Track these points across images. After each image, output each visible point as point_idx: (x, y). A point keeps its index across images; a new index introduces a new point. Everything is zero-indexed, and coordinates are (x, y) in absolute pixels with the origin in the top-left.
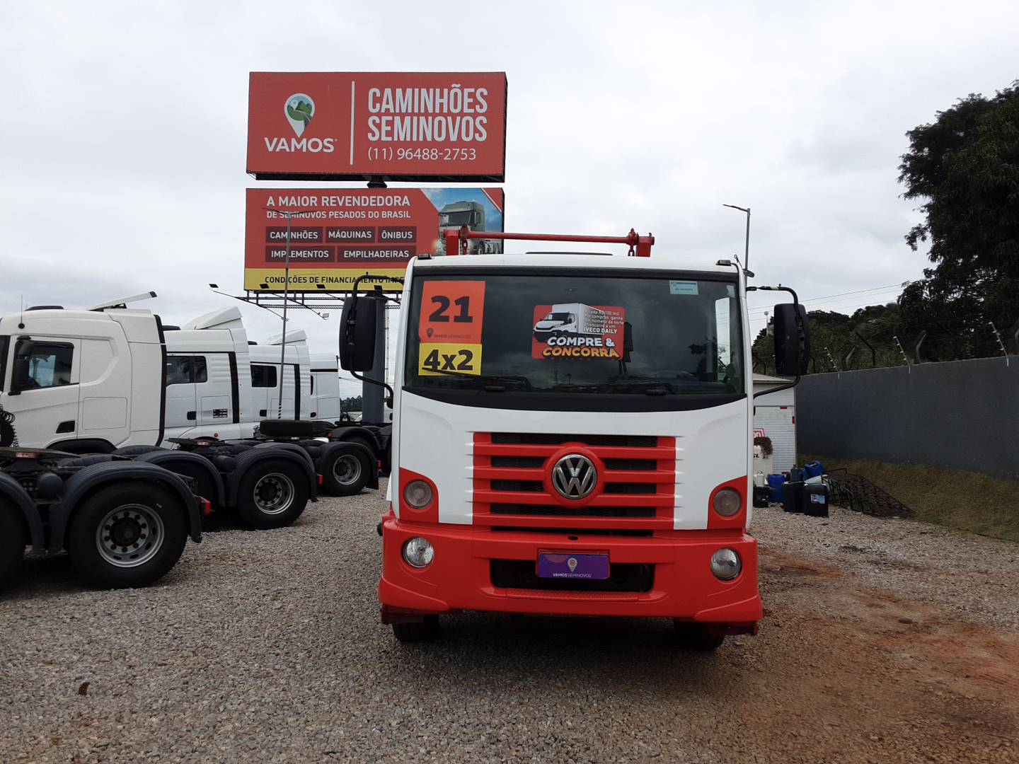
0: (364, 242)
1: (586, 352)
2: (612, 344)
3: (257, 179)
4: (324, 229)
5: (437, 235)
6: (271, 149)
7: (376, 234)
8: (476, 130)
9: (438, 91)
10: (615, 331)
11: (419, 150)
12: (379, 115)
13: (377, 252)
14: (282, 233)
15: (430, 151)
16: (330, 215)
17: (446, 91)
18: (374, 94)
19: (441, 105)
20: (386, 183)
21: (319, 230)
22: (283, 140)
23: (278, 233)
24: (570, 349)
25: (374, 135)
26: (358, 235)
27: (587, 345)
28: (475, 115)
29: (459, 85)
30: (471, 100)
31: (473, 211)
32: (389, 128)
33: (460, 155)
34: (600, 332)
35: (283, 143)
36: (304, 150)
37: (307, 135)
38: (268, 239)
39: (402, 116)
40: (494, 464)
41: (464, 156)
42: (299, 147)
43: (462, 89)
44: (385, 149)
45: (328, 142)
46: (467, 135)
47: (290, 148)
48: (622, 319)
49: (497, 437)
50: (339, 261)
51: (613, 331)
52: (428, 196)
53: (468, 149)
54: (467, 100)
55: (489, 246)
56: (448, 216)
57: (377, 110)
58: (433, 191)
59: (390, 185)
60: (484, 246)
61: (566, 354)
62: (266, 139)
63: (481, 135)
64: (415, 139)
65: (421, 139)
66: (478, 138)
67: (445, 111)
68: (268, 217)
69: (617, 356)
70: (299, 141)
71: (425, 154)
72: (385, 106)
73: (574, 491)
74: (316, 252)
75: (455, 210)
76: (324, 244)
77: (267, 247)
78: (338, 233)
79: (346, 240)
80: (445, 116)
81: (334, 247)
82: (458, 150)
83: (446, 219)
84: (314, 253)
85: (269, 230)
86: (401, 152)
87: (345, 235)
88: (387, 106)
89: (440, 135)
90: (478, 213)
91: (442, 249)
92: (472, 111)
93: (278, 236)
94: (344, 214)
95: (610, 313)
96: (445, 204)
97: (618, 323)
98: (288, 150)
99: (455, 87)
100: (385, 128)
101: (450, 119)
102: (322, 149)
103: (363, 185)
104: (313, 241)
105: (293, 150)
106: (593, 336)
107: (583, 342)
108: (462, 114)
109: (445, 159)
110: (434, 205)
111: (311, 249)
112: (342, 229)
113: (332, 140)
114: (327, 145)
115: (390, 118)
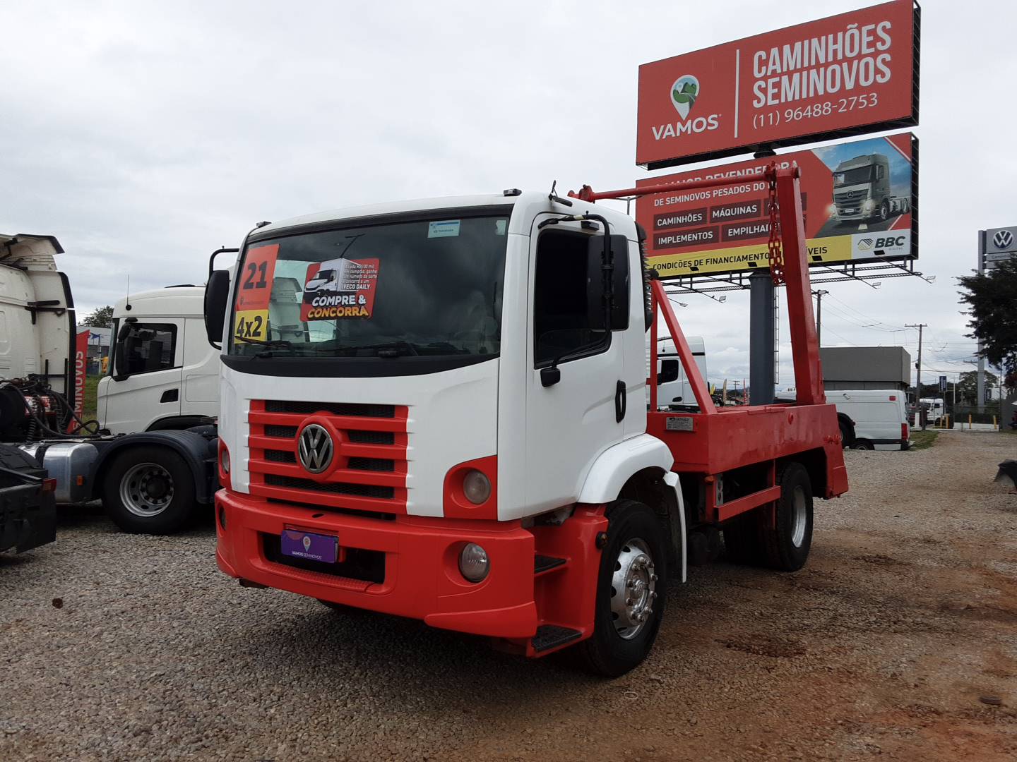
0: (748, 217)
1: (340, 312)
2: (364, 302)
3: (649, 169)
4: (708, 209)
5: (832, 198)
6: (658, 137)
7: (762, 206)
8: (877, 71)
9: (831, 37)
10: (368, 286)
11: (809, 107)
12: (765, 78)
13: (763, 226)
14: (668, 219)
15: (822, 106)
16: (714, 194)
17: (840, 35)
18: (760, 57)
19: (835, 52)
20: (774, 150)
21: (702, 211)
22: (669, 126)
23: (665, 220)
24: (329, 309)
25: (759, 102)
26: (742, 210)
27: (343, 304)
28: (875, 55)
29: (856, 25)
30: (871, 38)
31: (873, 166)
32: (776, 91)
33: (858, 103)
34: (355, 289)
35: (669, 129)
36: (689, 132)
37: (691, 116)
38: (656, 227)
39: (790, 74)
40: (266, 434)
41: (863, 103)
42: (684, 130)
43: (859, 28)
44: (771, 114)
45: (713, 119)
46: (866, 79)
47: (676, 134)
48: (376, 272)
49: (270, 405)
50: (723, 241)
51: (367, 287)
52: (820, 157)
53: (868, 94)
54: (866, 39)
55: (895, 203)
56: (843, 175)
57: (762, 74)
58: (826, 150)
59: (779, 151)
60: (888, 205)
61: (325, 315)
62: (654, 129)
63: (883, 75)
64: (804, 96)
65: (812, 94)
66: (880, 79)
67: (840, 57)
68: (656, 205)
69: (367, 314)
70: (684, 124)
71: (816, 110)
72: (771, 67)
73: (313, 465)
74: (700, 234)
75: (851, 168)
76: (709, 224)
77: (654, 235)
78: (722, 211)
79: (731, 217)
80: (840, 63)
81: (718, 226)
82: (856, 98)
83: (841, 179)
84: (698, 235)
85: (657, 217)
86: (789, 113)
87: (729, 212)
88: (774, 67)
89: (833, 86)
90: (880, 167)
91: (837, 213)
92: (872, 50)
93: (665, 222)
94: (728, 191)
95: (366, 266)
96: (840, 162)
97: (371, 277)
98: (674, 135)
99: (851, 28)
100: (771, 91)
101: (845, 65)
102: (706, 127)
103: (750, 156)
104: (697, 223)
105: (678, 134)
106: (348, 294)
107: (339, 301)
108: (860, 57)
109: (840, 111)
110: (827, 166)
111: (694, 232)
112: (726, 207)
113: (715, 116)
114: (712, 122)
115: (777, 79)
